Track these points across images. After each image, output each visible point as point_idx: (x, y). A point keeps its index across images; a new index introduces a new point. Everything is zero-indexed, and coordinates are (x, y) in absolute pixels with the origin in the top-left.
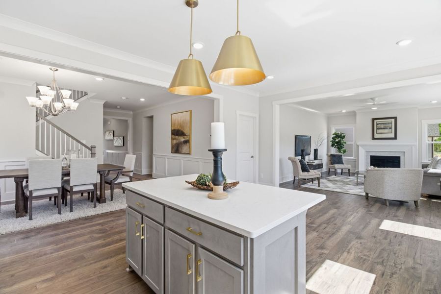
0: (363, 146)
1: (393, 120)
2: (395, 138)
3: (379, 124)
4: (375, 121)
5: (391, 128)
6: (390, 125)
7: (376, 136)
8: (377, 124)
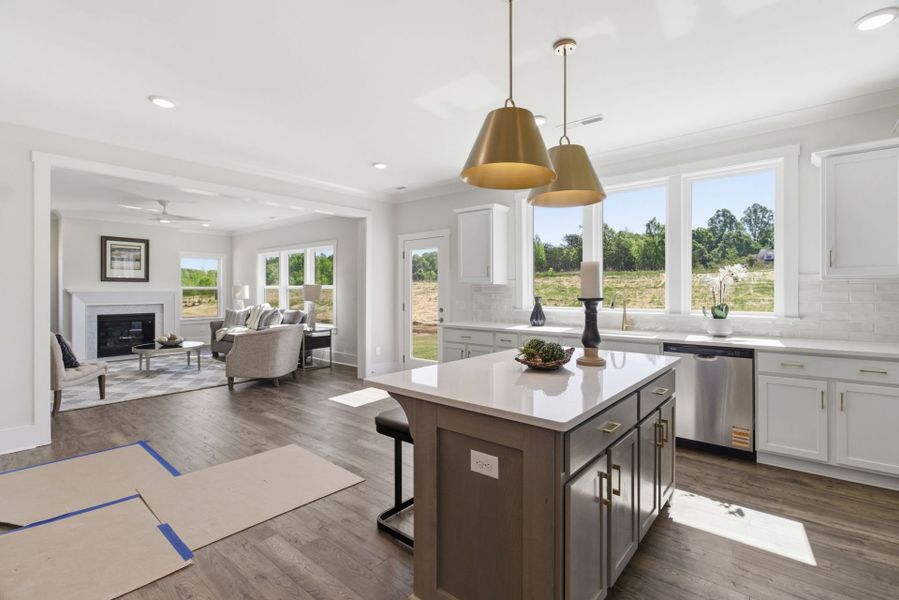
0: (82, 295)
1: (143, 245)
2: (146, 279)
3: (118, 249)
4: (109, 243)
5: (139, 260)
6: (138, 253)
7: (110, 274)
8: (112, 250)
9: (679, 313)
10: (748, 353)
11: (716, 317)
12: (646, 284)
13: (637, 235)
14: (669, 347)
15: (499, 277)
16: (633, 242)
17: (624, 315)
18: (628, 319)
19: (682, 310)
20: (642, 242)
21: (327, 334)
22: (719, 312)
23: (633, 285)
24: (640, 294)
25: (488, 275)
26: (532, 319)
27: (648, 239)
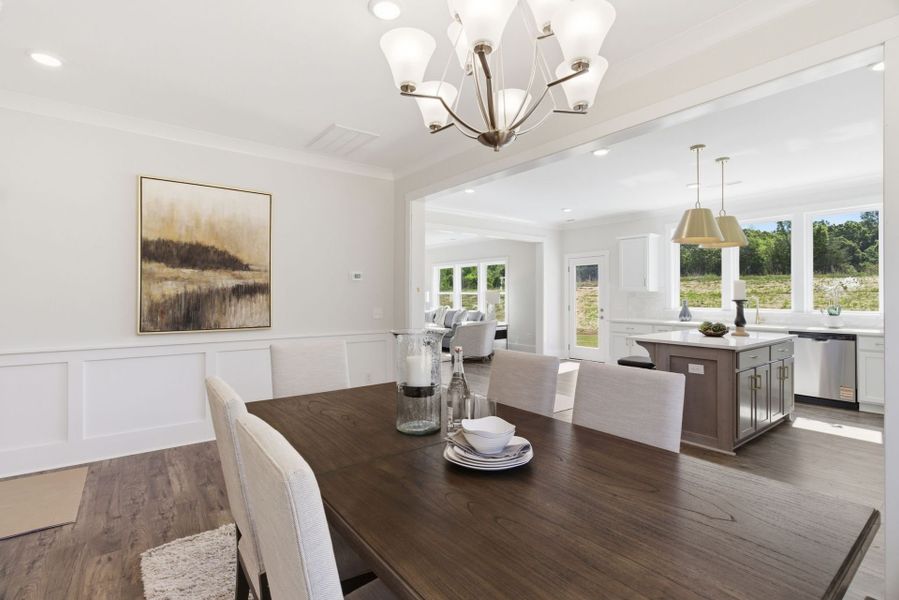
9: (803, 312)
10: (853, 338)
11: (831, 314)
12: (776, 289)
13: (765, 233)
14: (791, 333)
15: (652, 286)
16: (761, 241)
17: (757, 313)
18: (760, 316)
19: (805, 309)
20: (772, 241)
21: (505, 328)
22: (833, 311)
23: (762, 290)
24: (771, 299)
25: (645, 285)
26: (680, 316)
27: (779, 237)
